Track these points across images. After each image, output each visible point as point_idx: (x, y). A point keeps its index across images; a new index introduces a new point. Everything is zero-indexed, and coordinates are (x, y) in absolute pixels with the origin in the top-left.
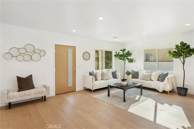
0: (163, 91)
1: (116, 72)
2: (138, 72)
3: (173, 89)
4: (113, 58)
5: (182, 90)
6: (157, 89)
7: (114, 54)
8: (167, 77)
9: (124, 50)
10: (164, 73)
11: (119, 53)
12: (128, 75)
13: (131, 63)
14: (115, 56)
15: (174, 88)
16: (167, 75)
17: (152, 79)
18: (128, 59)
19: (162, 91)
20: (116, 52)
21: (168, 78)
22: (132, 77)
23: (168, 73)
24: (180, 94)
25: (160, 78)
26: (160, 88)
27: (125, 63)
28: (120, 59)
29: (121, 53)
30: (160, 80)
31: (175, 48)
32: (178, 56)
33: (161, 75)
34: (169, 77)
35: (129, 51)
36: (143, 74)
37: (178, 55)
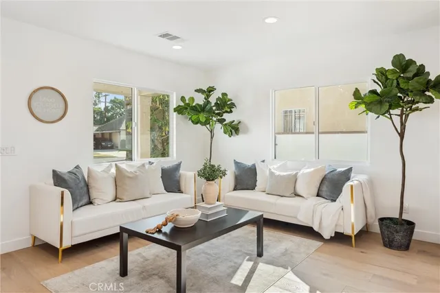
0: (336, 233)
1: (178, 167)
2: (254, 165)
3: (367, 225)
4: (174, 117)
5: (398, 228)
6: (316, 229)
7: (174, 102)
8: (349, 183)
9: (211, 90)
10: (339, 170)
11: (192, 99)
12: (208, 179)
13: (235, 138)
14: (179, 110)
15: (370, 221)
16: (346, 176)
17: (300, 190)
18: (221, 121)
19: (333, 235)
20: (183, 99)
21: (352, 186)
22: (236, 186)
23: (350, 170)
24: (389, 244)
25: (324, 188)
26: (325, 224)
27: (212, 138)
28: (196, 122)
29: (200, 99)
30: (324, 194)
31: (375, 81)
32: (386, 106)
33: (329, 176)
34: (356, 182)
35: (224, 95)
36: (272, 174)
37: (388, 102)
